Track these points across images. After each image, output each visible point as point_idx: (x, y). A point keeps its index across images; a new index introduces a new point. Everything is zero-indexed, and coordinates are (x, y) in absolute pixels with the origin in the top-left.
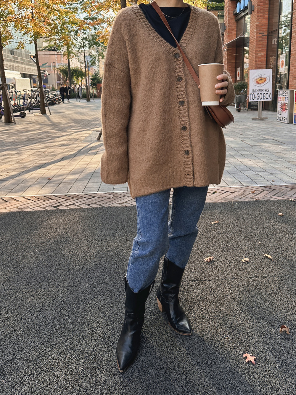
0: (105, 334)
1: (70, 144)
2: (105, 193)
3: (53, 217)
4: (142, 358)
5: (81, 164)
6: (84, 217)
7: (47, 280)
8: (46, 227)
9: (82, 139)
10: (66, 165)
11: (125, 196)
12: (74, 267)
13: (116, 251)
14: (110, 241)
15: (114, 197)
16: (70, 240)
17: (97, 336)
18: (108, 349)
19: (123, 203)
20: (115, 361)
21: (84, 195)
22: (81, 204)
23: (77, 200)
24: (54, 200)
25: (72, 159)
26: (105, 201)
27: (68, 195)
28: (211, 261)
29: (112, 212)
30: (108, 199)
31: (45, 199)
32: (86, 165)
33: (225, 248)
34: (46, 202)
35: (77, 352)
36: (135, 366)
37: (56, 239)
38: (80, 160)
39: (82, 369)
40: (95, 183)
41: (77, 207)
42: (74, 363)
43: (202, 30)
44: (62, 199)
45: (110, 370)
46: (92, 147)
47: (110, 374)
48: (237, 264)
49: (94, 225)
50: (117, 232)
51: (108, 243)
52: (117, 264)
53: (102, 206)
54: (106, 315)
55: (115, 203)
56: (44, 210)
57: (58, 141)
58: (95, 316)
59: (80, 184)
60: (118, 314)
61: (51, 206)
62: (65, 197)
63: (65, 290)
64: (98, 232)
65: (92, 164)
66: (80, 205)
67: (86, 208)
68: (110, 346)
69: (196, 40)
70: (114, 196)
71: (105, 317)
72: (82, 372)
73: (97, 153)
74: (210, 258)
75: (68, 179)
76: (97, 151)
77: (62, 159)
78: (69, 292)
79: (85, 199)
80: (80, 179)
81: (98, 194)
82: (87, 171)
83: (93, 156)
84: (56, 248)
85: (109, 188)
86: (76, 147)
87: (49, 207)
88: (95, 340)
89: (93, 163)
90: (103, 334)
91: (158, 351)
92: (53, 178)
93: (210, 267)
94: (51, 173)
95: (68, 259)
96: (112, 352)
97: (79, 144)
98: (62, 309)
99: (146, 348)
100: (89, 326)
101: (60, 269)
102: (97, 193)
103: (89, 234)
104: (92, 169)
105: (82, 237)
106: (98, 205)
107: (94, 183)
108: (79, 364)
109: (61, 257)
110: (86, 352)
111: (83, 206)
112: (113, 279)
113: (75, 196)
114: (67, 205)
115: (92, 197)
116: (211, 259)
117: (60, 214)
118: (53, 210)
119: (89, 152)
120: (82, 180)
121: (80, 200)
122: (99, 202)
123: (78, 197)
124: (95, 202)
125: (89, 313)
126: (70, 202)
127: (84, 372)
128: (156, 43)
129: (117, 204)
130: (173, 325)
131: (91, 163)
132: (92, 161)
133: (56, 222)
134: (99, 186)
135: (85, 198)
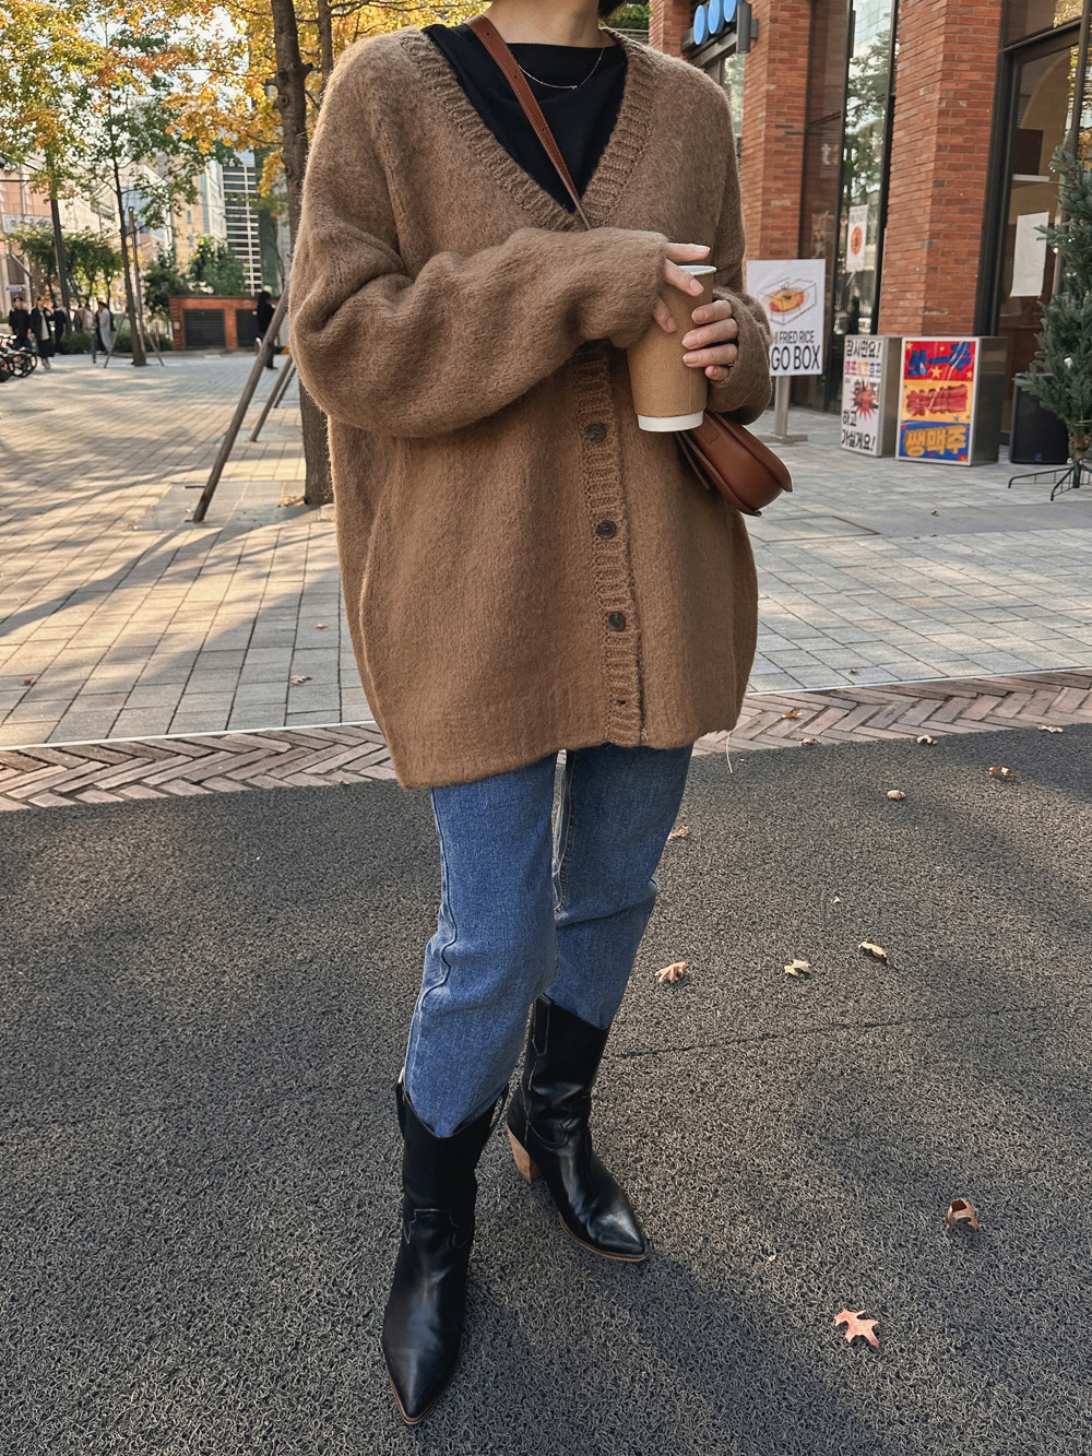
0: (334, 1285)
1: (89, 537)
2: (256, 734)
3: (67, 836)
4: (481, 1360)
5: (145, 619)
6: (190, 833)
7: (80, 1091)
8: (46, 875)
9: (133, 518)
10: (85, 623)
11: (336, 743)
12: (176, 1031)
13: (332, 961)
14: (302, 924)
15: (292, 749)
16: (148, 924)
17: (304, 1293)
18: (350, 1341)
19: (330, 772)
20: (385, 1381)
21: (174, 743)
22: (169, 781)
23: (150, 763)
24: (59, 769)
25: (104, 597)
26: (259, 767)
27: (110, 744)
28: (681, 979)
29: (292, 808)
30: (272, 759)
31: (22, 762)
32: (166, 624)
33: (721, 927)
34: (27, 778)
35: (237, 1363)
36: (458, 1395)
37: (91, 925)
38: (139, 603)
39: (264, 1427)
40: (209, 696)
41: (154, 795)
42: (230, 1406)
43: (669, 141)
44: (92, 763)
45: (371, 1417)
46: (178, 550)
47: (372, 1435)
48: (770, 982)
49: (230, 864)
50: (326, 886)
51: (295, 931)
52: (340, 1011)
53: (253, 786)
54: (325, 1211)
55: (300, 771)
56: (26, 807)
57: (43, 529)
58: (286, 1215)
59: (152, 701)
60: (370, 1203)
61: (51, 790)
62: (103, 755)
63: (156, 1122)
64: (250, 887)
65: (187, 618)
66: (163, 783)
67: (191, 797)
68: (358, 1325)
69: (650, 183)
70: (294, 746)
71: (323, 1218)
72: (265, 1438)
73: (202, 572)
74: (676, 969)
75: (101, 682)
76: (201, 565)
77: (68, 600)
78: (172, 1133)
79: (181, 759)
80: (147, 680)
81: (227, 738)
82: (171, 646)
83: (188, 586)
84: (95, 961)
85: (267, 714)
86: (113, 551)
87: (42, 796)
88: (300, 1310)
89: (190, 614)
90: (326, 1284)
91: (537, 1330)
92: (42, 679)
93: (680, 1000)
94: (30, 657)
95: (150, 1002)
96: (369, 1349)
97: (127, 537)
98: (153, 1197)
99: (490, 1322)
100: (266, 1256)
101: (124, 1041)
102: (224, 736)
103: (217, 897)
104: (191, 640)
105: (191, 913)
106: (236, 781)
107: (206, 693)
108: (251, 1406)
109: (121, 996)
110: (272, 1359)
111: (179, 789)
112: (334, 1069)
113: (141, 750)
114: (114, 785)
115: (210, 751)
116: (681, 970)
117: (93, 823)
118: (60, 808)
119: (171, 570)
120: (157, 682)
121: (160, 764)
122: (236, 769)
123: (152, 753)
124: (220, 769)
125: (262, 1207)
126: (125, 774)
127: (272, 1437)
128: (499, 193)
129: (306, 778)
130: (578, 1230)
131: (184, 616)
132: (185, 606)
133: (79, 855)
134: (229, 708)
135: (178, 754)
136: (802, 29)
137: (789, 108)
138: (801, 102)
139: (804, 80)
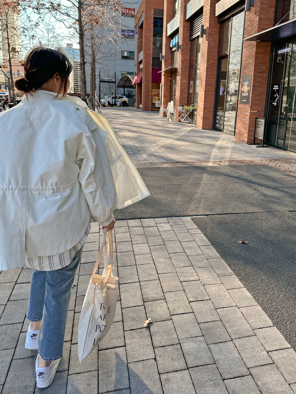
136: (189, 47)
137: (186, 63)
138: (189, 61)
139: (189, 57)
